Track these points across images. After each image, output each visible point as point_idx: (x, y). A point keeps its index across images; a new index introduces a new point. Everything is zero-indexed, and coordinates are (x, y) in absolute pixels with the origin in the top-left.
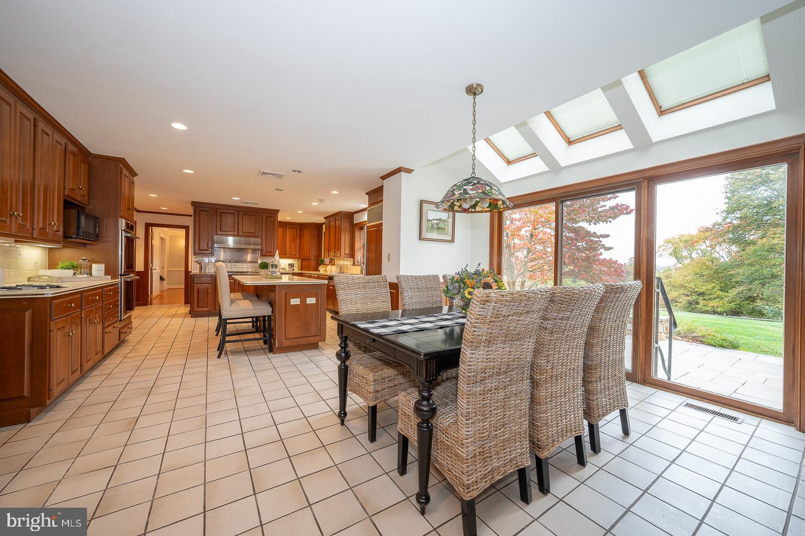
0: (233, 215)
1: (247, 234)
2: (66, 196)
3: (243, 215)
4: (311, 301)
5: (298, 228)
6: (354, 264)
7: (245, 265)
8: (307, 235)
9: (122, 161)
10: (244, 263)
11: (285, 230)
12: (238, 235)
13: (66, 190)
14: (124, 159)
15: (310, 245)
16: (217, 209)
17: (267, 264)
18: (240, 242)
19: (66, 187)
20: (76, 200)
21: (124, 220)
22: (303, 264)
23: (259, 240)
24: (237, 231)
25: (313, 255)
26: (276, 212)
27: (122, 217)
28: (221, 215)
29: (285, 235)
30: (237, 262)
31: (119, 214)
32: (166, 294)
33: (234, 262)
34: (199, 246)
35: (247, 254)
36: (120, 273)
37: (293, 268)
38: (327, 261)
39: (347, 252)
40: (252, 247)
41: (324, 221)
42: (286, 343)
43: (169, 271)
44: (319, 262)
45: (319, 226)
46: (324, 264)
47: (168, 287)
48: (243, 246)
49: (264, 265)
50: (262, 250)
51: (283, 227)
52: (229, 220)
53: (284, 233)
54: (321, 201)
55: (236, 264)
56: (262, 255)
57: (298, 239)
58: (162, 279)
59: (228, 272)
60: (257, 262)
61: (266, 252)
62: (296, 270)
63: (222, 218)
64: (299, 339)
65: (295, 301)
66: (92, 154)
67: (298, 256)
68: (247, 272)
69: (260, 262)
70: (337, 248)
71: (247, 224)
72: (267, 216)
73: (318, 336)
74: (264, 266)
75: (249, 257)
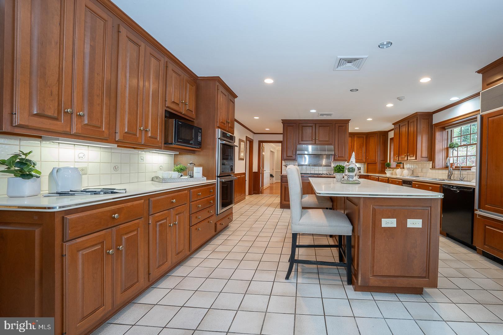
0: (311, 127)
1: (323, 142)
2: (167, 107)
3: (319, 126)
4: (415, 223)
5: (365, 136)
6: (433, 167)
7: (321, 168)
8: (373, 143)
9: (217, 80)
10: (320, 166)
11: (353, 140)
12: (315, 144)
13: (167, 102)
14: (219, 77)
15: (376, 151)
16: (299, 123)
17: (343, 168)
18: (317, 150)
19: (167, 100)
20: (181, 113)
21: (220, 130)
22: (369, 167)
23: (332, 147)
24: (314, 140)
25: (379, 159)
26: (347, 122)
27: (219, 127)
28: (302, 128)
29: (353, 143)
30: (315, 165)
31: (216, 124)
32: (274, 186)
33: (312, 166)
34: (287, 154)
35: (322, 158)
36: (217, 175)
37: (359, 171)
38: (393, 164)
39: (425, 154)
40: (327, 153)
41: (393, 127)
42: (373, 281)
43: (276, 171)
44: (385, 166)
45: (385, 134)
46: (390, 168)
47: (276, 181)
48: (319, 153)
49: (340, 168)
50: (335, 155)
51: (351, 137)
52: (308, 131)
53: (353, 142)
54: (400, 99)
55: (314, 167)
56: (335, 160)
57: (364, 146)
58: (271, 176)
59: (301, 174)
60: (330, 166)
61: (338, 157)
62: (363, 173)
63: (303, 131)
64: (394, 279)
65: (389, 223)
66: (198, 77)
67: (365, 161)
68: (322, 174)
69: (333, 165)
70: (412, 150)
71: (322, 134)
72: (339, 126)
73: (425, 277)
74: (340, 170)
75: (324, 162)
